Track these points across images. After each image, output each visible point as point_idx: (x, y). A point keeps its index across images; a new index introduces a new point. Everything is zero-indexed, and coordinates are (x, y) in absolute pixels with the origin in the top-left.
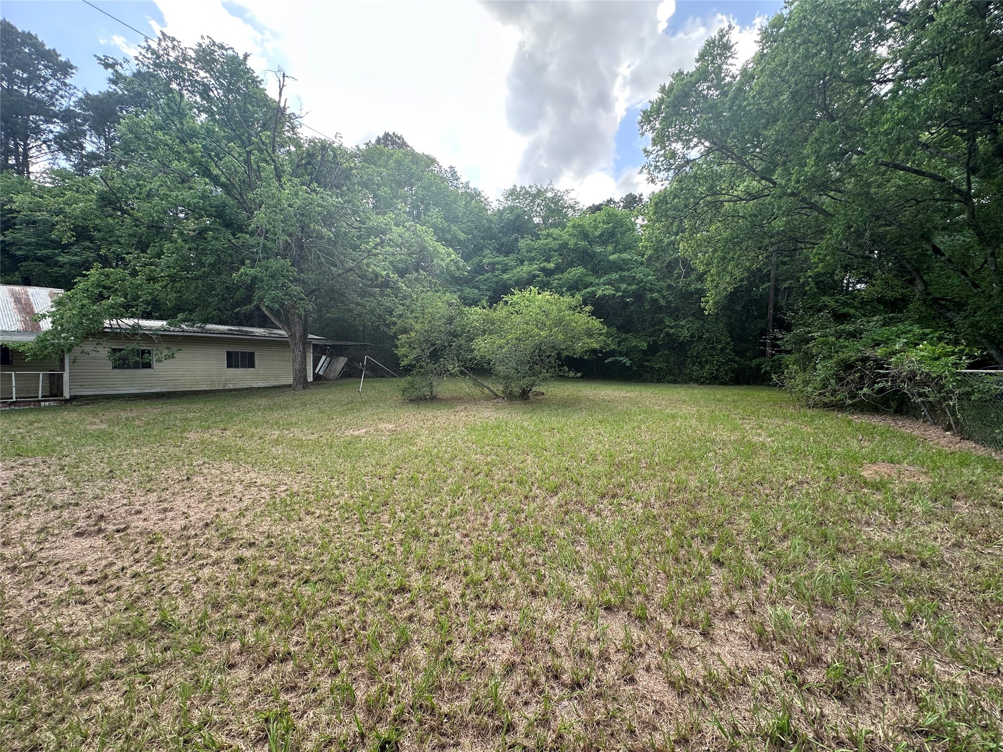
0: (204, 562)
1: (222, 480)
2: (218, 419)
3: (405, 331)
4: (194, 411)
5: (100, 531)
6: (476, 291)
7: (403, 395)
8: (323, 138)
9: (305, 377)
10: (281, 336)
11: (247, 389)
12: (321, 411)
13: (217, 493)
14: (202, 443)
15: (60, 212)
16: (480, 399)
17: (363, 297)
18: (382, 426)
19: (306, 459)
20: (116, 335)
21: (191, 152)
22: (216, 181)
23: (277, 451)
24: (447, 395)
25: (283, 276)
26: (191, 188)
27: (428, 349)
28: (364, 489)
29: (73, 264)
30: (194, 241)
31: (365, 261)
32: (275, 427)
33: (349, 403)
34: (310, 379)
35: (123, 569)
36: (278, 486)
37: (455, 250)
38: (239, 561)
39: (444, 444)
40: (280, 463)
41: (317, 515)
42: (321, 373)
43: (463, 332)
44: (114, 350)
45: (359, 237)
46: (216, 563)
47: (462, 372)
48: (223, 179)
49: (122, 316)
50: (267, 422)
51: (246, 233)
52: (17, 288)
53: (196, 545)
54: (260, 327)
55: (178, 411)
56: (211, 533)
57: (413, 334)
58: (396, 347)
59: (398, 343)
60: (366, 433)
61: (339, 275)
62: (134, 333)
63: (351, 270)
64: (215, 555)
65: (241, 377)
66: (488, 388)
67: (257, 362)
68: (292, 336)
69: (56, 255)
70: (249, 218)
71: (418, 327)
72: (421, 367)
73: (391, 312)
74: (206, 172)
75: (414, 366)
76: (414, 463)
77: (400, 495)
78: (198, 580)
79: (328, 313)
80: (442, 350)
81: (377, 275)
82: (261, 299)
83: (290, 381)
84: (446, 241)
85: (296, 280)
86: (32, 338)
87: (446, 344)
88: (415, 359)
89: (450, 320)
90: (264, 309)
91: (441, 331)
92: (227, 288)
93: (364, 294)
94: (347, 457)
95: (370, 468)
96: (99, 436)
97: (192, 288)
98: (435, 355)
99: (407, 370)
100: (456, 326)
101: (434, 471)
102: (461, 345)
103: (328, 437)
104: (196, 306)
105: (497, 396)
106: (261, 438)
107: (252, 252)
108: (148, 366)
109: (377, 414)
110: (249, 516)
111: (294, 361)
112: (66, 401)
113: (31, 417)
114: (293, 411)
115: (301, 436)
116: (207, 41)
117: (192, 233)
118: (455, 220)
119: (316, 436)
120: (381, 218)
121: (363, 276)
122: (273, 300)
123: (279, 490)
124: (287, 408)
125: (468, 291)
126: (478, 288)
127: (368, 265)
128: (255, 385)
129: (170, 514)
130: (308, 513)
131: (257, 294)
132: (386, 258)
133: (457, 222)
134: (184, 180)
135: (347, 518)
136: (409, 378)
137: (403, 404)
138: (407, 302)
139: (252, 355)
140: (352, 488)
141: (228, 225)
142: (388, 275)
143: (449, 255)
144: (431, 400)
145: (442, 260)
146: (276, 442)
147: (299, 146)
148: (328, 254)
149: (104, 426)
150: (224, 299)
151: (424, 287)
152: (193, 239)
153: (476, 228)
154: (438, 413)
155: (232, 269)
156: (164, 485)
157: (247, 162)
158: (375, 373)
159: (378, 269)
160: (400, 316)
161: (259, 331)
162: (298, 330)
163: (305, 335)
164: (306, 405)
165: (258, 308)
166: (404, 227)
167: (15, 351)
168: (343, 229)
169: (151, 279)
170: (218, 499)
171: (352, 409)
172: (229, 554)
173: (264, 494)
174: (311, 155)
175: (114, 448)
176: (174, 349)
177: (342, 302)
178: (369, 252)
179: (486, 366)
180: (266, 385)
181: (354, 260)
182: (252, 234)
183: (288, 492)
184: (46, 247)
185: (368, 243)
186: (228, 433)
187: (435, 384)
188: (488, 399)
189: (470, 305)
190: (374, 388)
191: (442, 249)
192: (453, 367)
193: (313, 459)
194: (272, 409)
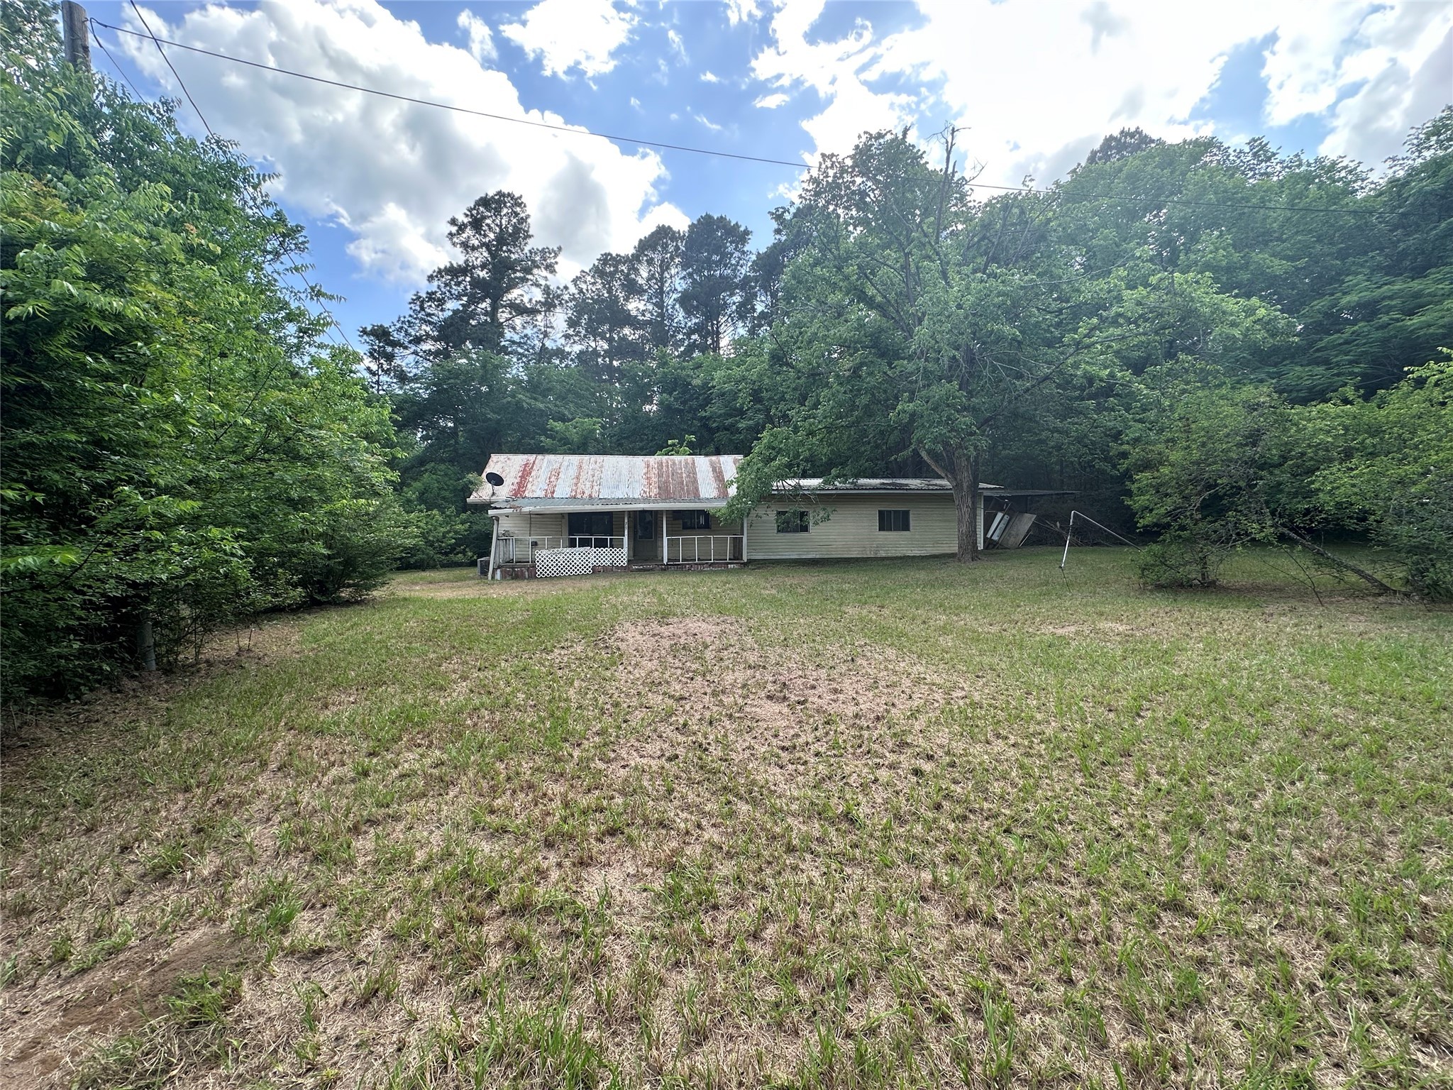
0: (881, 761)
1: (886, 669)
2: (873, 593)
3: (1147, 465)
4: (849, 582)
5: (785, 698)
6: (1320, 370)
7: (1143, 576)
8: (1003, 192)
9: (975, 543)
10: (942, 488)
11: (901, 558)
12: (999, 594)
13: (884, 683)
14: (861, 619)
15: (744, 379)
16: (1331, 594)
17: (1064, 418)
18: (1105, 625)
19: (986, 660)
20: (782, 497)
21: (847, 278)
22: (870, 303)
23: (947, 641)
24: (1242, 580)
25: (948, 406)
26: (846, 321)
27: (1199, 494)
28: (1083, 721)
29: (749, 428)
30: (848, 383)
31: (1070, 361)
32: (940, 610)
33: (1041, 585)
34: (981, 546)
35: (807, 743)
36: (953, 688)
37: (1262, 298)
38: (917, 772)
39: (1245, 673)
40: (952, 659)
41: (1012, 742)
42: (995, 538)
43: (1285, 458)
44: (779, 513)
45: (1058, 325)
46: (892, 767)
47: (1282, 538)
48: (879, 299)
49: (787, 477)
50: (930, 603)
51: (903, 359)
52: (714, 458)
53: (870, 739)
54: (915, 477)
55: (835, 581)
56: (882, 729)
57: (1165, 470)
58: (1129, 494)
59: (1134, 487)
60: (1077, 633)
61: (1028, 390)
62: (797, 492)
63: (1047, 378)
64: (892, 757)
65: (896, 543)
66: (1359, 572)
67: (912, 523)
68: (958, 486)
69: (737, 422)
70: (906, 338)
71: (1175, 456)
72: (1183, 528)
73: (1117, 436)
74: (862, 297)
75: (1168, 526)
76: (1176, 696)
77: (1154, 746)
78: (876, 780)
79: (1004, 449)
80: (1233, 495)
81: (1090, 380)
82: (920, 441)
83: (955, 549)
84: (1239, 286)
85: (965, 409)
86: (724, 504)
87: (1242, 484)
88: (1168, 514)
89: (1254, 438)
90: (924, 454)
91: (1230, 460)
92: (882, 433)
93: (1067, 412)
94: (1048, 665)
95: (1090, 690)
96: (772, 601)
97: (845, 437)
98: (1215, 506)
99: (1151, 534)
100: (1269, 447)
101: (1225, 719)
102: (1279, 484)
103: (1014, 631)
104: (848, 458)
105: (1384, 590)
106: (924, 622)
107: (911, 382)
108: (805, 529)
109: (1094, 605)
110: (923, 719)
111: (960, 521)
112: (745, 564)
113: (724, 578)
114: (961, 591)
115: (975, 625)
116: (864, 139)
117: (847, 374)
118: (1264, 239)
119: (994, 629)
120: (1102, 284)
121: (1066, 384)
122: (935, 441)
123: (954, 695)
124: (951, 585)
125: (1298, 374)
126: (1326, 362)
127: (1076, 366)
128: (910, 553)
129: (841, 697)
130: (998, 736)
131: (917, 434)
132: (1109, 347)
133: (1266, 243)
134: (840, 312)
135: (1060, 759)
136: (1156, 548)
137: (1142, 590)
138: (1152, 415)
139: (906, 514)
140: (1063, 714)
141: (882, 355)
142: (1112, 375)
143: (1250, 311)
144: (1206, 588)
145: (1234, 324)
146: (944, 630)
147: (968, 220)
148: (1010, 362)
149: (774, 592)
150: (877, 446)
151: (1187, 383)
152: (849, 380)
153: (1319, 240)
154: (1223, 613)
155: (887, 407)
156: (831, 663)
157: (905, 267)
158: (1087, 538)
159: (1093, 369)
160: (1137, 440)
161: (914, 483)
162: (966, 477)
163: (974, 484)
164: (977, 583)
165: (916, 453)
166: (1146, 285)
167: (714, 516)
168: (1033, 320)
169: (811, 433)
170: (885, 691)
171: (1048, 593)
172: (906, 761)
173: (937, 696)
174: (986, 226)
175: (785, 616)
176: (829, 509)
177: (1029, 431)
178: (1079, 343)
179: (1351, 525)
180: (923, 553)
181: (1050, 363)
182: (910, 358)
183: (968, 701)
184: (731, 416)
185: (1075, 331)
186: (886, 612)
187: (1212, 558)
188: (1355, 594)
189: (1304, 402)
190: (1082, 562)
191: (1231, 304)
192: (1265, 528)
193: (996, 660)
194: (933, 586)
